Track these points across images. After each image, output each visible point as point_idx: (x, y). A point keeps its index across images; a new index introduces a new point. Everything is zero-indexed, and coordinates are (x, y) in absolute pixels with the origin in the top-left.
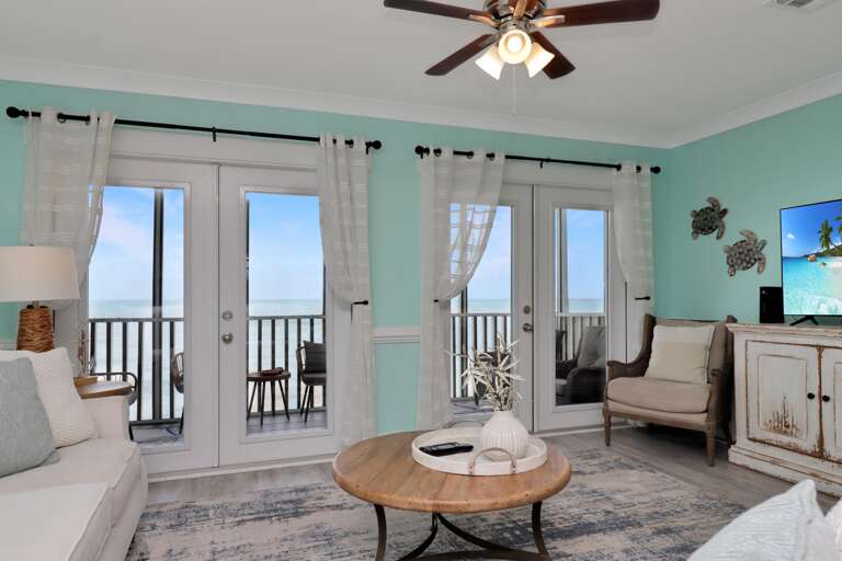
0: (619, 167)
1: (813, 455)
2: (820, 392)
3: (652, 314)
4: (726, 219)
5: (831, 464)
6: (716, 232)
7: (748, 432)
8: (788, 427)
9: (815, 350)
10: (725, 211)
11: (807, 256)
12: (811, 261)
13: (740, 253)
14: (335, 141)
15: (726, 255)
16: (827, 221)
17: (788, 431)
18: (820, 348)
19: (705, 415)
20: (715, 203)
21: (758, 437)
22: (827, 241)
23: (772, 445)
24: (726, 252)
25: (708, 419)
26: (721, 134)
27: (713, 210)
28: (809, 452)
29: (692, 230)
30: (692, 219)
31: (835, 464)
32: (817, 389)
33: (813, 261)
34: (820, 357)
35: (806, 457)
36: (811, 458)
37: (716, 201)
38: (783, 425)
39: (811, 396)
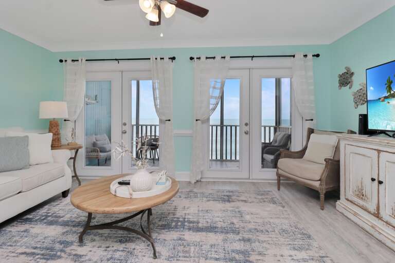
0: (294, 56)
1: (374, 215)
2: (378, 178)
3: (312, 128)
4: (354, 78)
5: (383, 222)
6: (349, 85)
7: (345, 195)
8: (363, 195)
9: (376, 152)
10: (353, 74)
11: (380, 99)
12: (382, 101)
13: (360, 96)
14: (156, 59)
15: (353, 97)
16: (389, 78)
17: (363, 198)
18: (379, 151)
19: (319, 182)
20: (348, 69)
21: (350, 199)
22: (390, 89)
23: (355, 204)
24: (353, 95)
25: (320, 185)
26: (354, 30)
27: (347, 73)
28: (372, 213)
29: (338, 85)
30: (339, 79)
31: (385, 223)
32: (377, 175)
33: (383, 101)
34: (379, 157)
35: (370, 215)
36: (372, 216)
37: (349, 68)
38: (361, 194)
39: (373, 180)
